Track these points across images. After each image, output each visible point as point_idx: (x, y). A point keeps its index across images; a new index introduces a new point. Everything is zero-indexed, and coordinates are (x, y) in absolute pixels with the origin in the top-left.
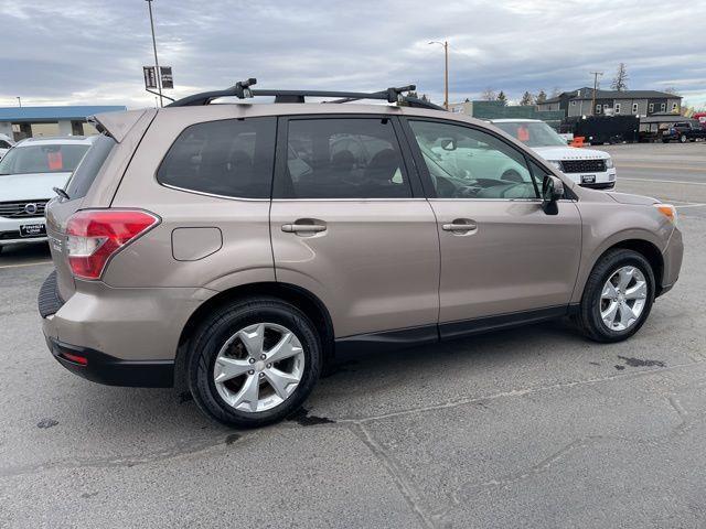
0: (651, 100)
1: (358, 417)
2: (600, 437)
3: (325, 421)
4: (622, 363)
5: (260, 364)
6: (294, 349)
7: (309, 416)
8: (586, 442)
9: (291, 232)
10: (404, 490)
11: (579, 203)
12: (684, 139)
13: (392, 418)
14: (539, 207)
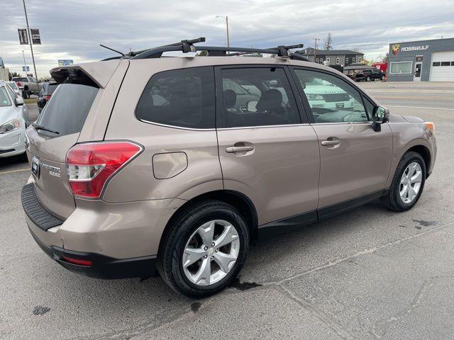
0: (347, 56)
1: (277, 280)
2: (437, 277)
3: (254, 285)
4: (418, 224)
5: (211, 250)
6: (233, 236)
7: (241, 282)
8: (431, 281)
9: (233, 152)
10: (339, 333)
11: (390, 123)
12: (368, 79)
13: (300, 278)
14: (370, 127)
